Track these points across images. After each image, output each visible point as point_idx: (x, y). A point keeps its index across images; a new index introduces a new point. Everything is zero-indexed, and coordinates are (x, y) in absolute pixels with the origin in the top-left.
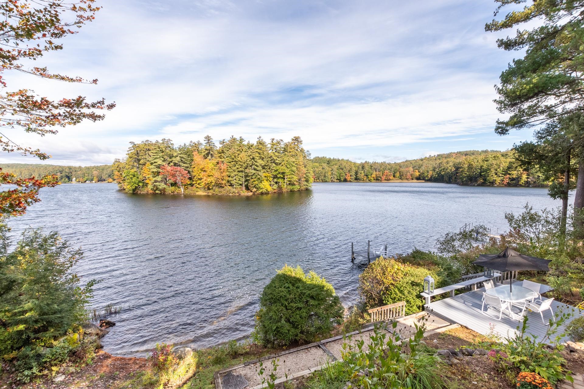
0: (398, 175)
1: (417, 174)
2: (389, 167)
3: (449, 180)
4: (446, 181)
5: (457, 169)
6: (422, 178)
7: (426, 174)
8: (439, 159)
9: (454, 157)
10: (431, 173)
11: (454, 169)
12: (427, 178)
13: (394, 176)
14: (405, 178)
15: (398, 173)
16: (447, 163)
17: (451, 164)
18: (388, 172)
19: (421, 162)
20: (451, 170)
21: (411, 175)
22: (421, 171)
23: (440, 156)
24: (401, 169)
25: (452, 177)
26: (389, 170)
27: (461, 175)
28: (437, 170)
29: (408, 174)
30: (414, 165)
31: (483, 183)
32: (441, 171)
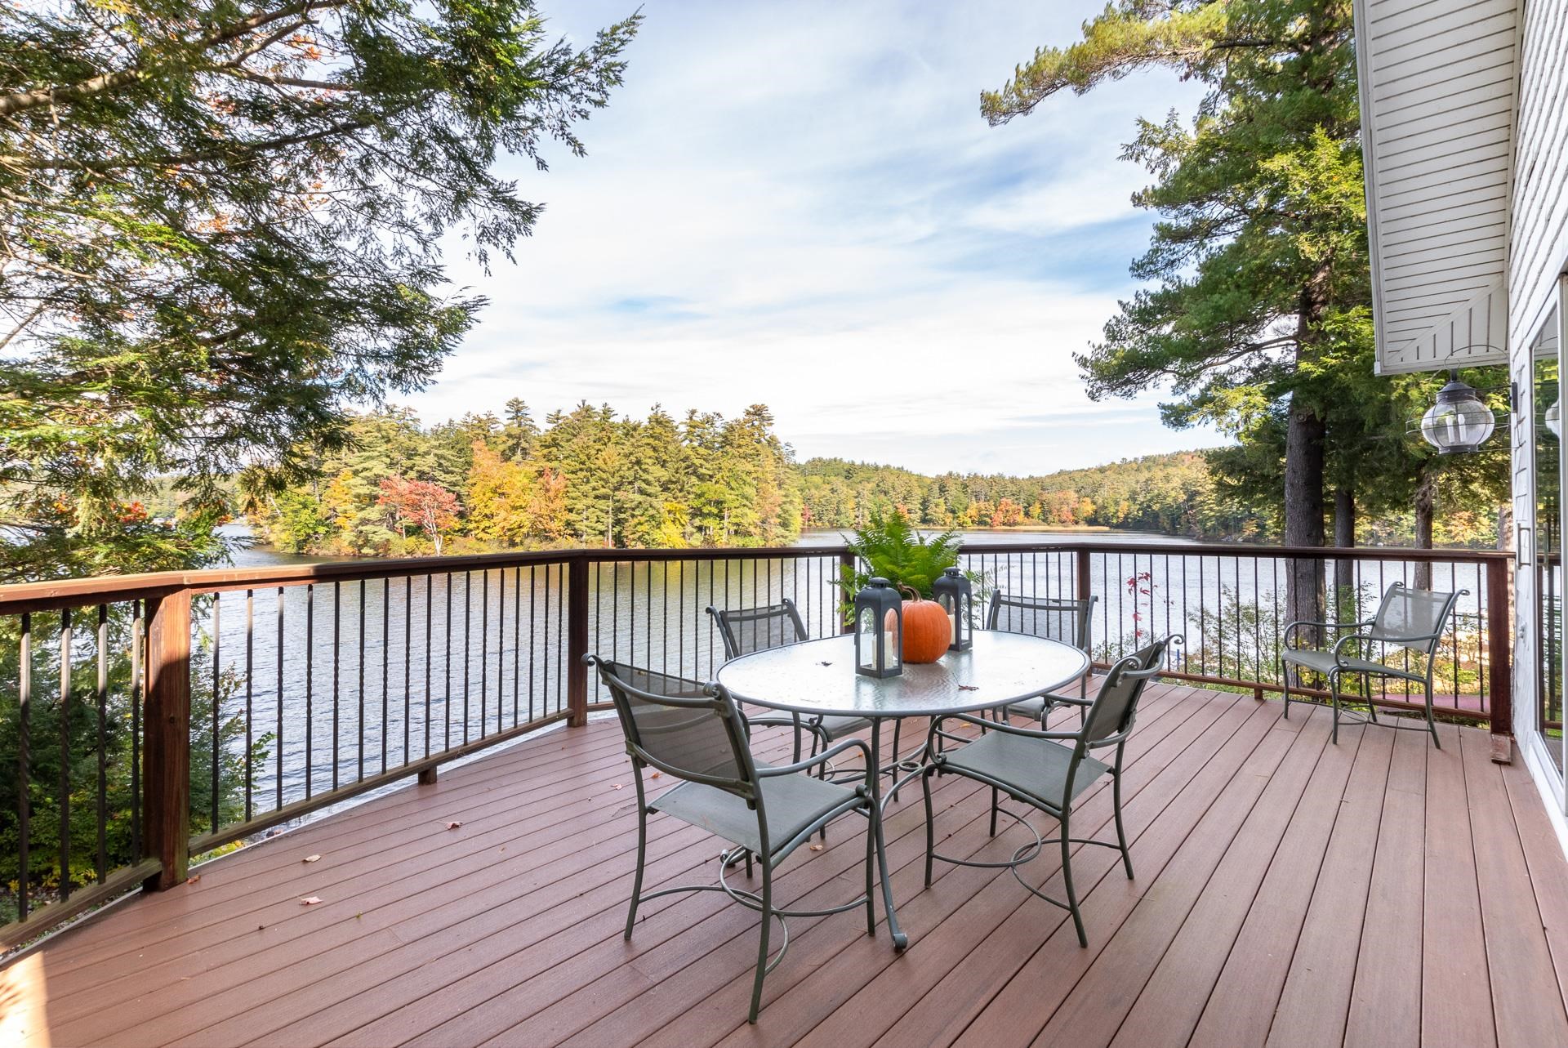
0: (1036, 510)
1: (1088, 508)
2: (1013, 488)
3: (1173, 526)
4: (1164, 528)
5: (1192, 495)
6: (1101, 520)
7: (1112, 510)
8: (1149, 469)
9: (1187, 463)
10: (1124, 506)
11: (1182, 497)
12: (1115, 521)
13: (1027, 514)
14: (1057, 518)
15: (1038, 505)
16: (1167, 479)
17: (1176, 482)
18: (1009, 501)
19: (1098, 477)
20: (1175, 500)
21: (1074, 512)
22: (1100, 501)
23: (1149, 462)
24: (1047, 496)
25: (1179, 517)
26: (1013, 498)
27: (1201, 512)
28: (1141, 499)
29: (1065, 508)
30: (1080, 485)
31: (1258, 534)
32: (1150, 501)
